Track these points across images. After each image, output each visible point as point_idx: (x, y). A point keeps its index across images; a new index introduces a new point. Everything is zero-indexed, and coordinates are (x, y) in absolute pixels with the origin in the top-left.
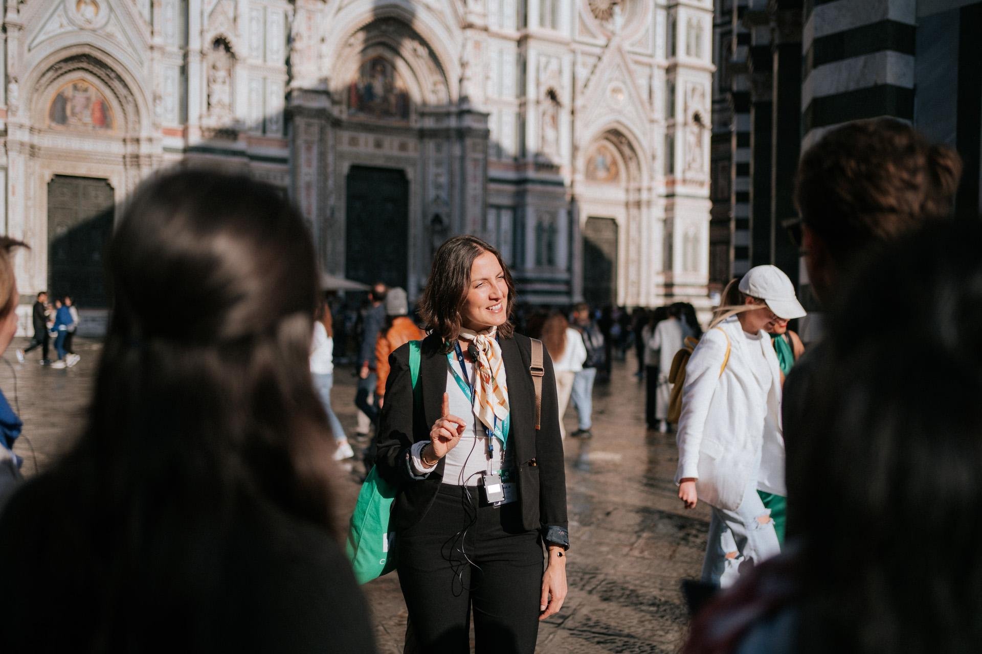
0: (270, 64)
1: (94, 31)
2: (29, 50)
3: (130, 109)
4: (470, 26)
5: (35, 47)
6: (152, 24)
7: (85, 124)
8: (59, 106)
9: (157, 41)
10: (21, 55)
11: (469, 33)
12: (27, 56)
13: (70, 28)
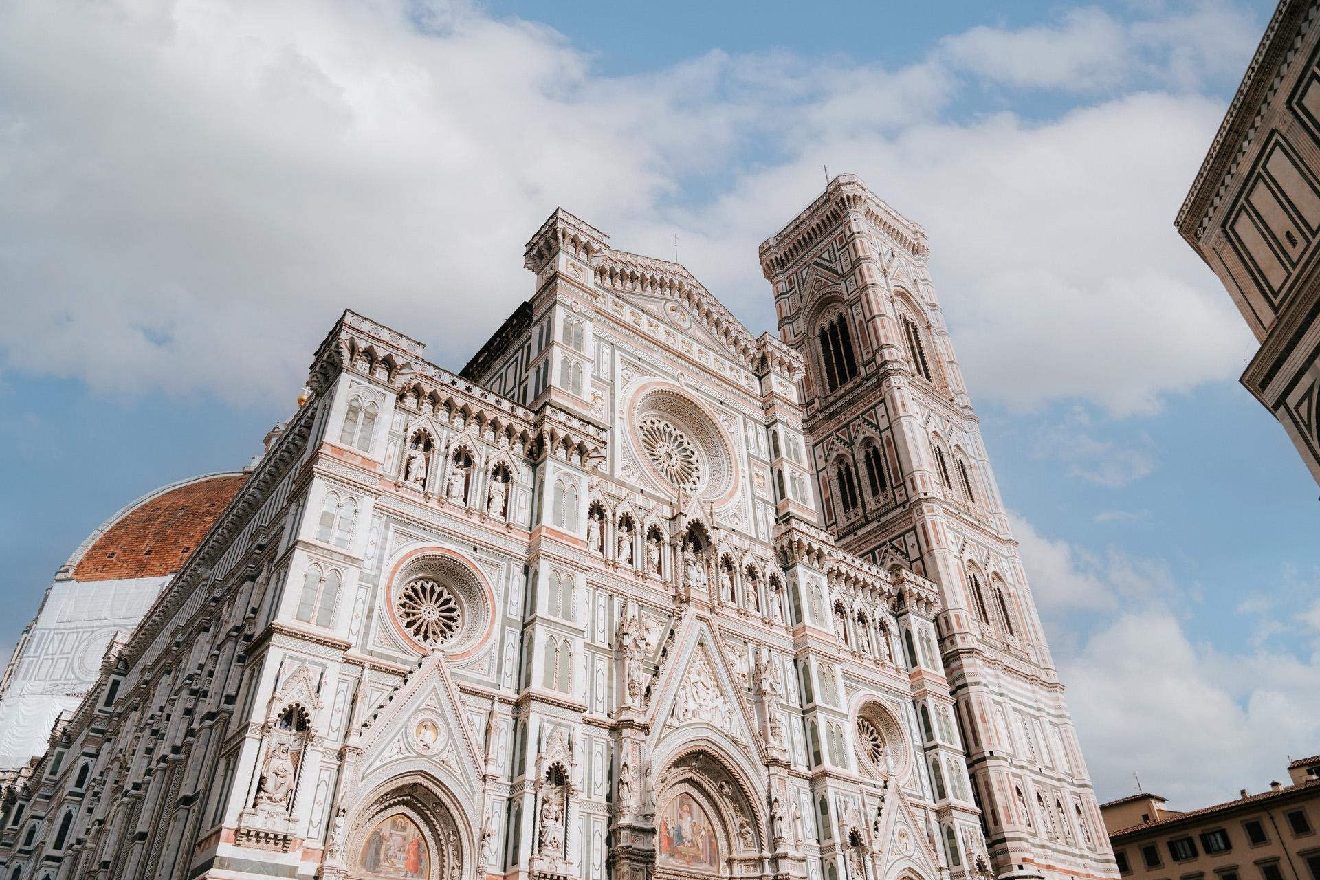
0: (594, 798)
1: (429, 757)
2: (363, 778)
3: (450, 851)
4: (775, 762)
5: (368, 775)
6: (486, 751)
7: (398, 870)
8: (374, 846)
9: (491, 770)
10: (354, 783)
11: (773, 769)
12: (360, 784)
13: (407, 754)
